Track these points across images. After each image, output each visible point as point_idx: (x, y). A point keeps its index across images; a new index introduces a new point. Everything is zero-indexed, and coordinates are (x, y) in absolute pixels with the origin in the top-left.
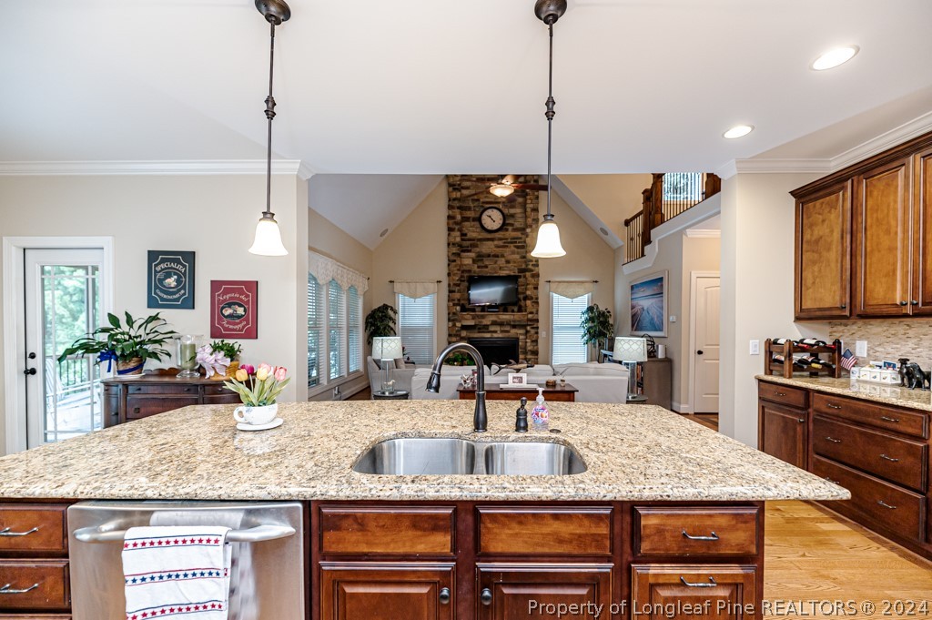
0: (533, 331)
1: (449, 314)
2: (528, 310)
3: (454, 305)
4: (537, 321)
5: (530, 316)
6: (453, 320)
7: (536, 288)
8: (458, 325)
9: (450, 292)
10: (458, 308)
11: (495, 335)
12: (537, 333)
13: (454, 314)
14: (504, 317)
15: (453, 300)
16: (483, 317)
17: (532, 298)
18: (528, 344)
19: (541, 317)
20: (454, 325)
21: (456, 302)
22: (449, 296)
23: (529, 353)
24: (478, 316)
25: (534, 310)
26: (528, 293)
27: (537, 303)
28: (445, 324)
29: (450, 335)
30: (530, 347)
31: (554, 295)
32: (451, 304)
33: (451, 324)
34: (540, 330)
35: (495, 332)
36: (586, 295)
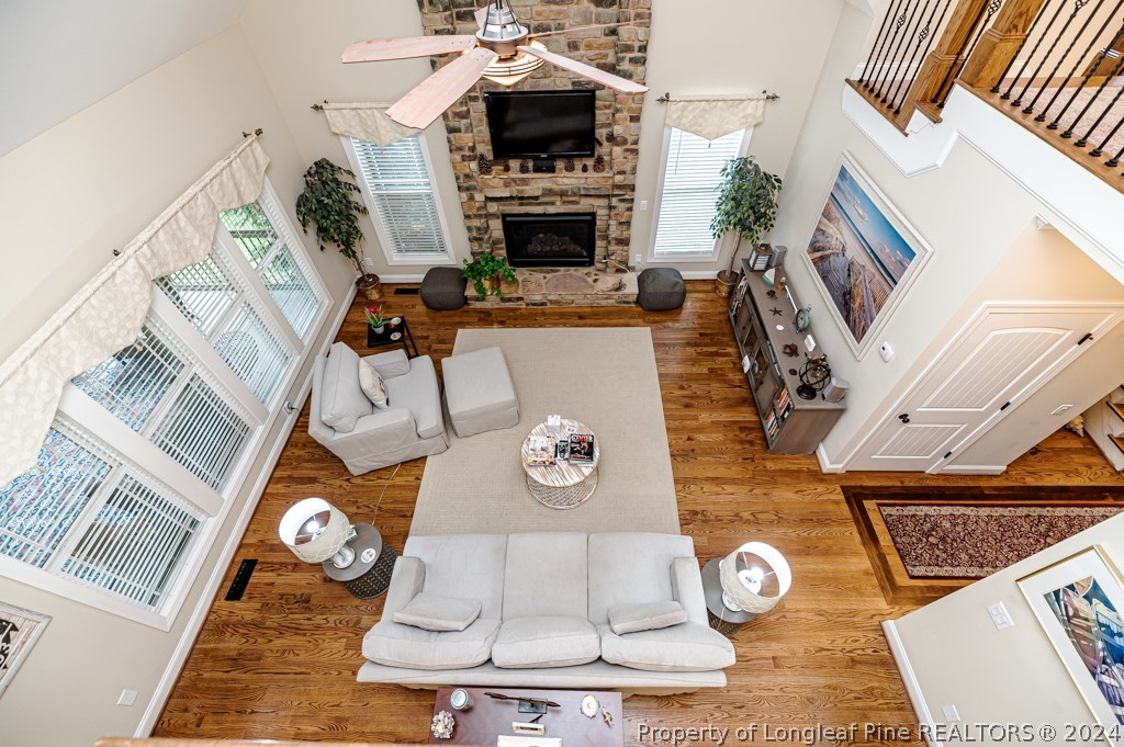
0: (623, 206)
1: (457, 178)
2: (616, 168)
3: (464, 158)
4: (632, 188)
5: (619, 179)
6: (468, 189)
7: (635, 119)
8: (479, 197)
9: (451, 130)
10: (474, 165)
11: (551, 210)
12: (630, 209)
13: (467, 176)
14: (566, 181)
15: (460, 149)
16: (525, 182)
17: (625, 141)
18: (613, 228)
19: (641, 181)
20: (472, 198)
21: (467, 153)
22: (449, 141)
23: (613, 242)
24: (514, 180)
25: (628, 168)
26: (618, 130)
27: (636, 152)
28: (455, 198)
29: (467, 217)
30: (614, 232)
31: (675, 132)
32: (458, 157)
33: (464, 196)
34: (635, 205)
35: (553, 203)
36: (742, 132)
